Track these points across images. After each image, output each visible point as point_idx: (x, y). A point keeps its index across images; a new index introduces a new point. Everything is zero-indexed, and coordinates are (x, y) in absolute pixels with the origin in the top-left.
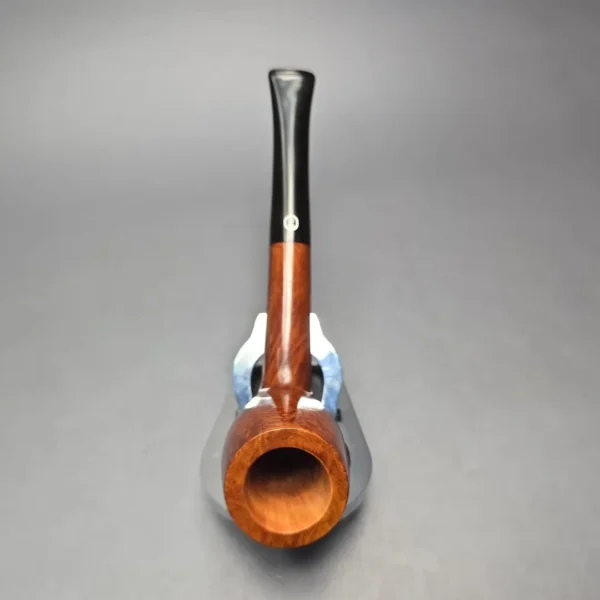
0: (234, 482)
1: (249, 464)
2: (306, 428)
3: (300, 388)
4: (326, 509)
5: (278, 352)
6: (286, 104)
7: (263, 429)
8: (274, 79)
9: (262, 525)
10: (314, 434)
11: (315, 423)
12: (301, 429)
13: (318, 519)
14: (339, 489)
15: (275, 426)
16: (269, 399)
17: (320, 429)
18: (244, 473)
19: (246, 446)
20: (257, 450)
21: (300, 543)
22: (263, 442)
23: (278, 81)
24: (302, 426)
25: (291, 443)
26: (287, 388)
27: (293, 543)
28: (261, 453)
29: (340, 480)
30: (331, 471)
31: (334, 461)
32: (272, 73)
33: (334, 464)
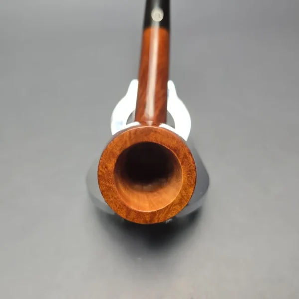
0: (106, 168)
1: (118, 153)
4: (178, 193)
9: (127, 204)
13: (172, 201)
14: (188, 178)
18: (114, 161)
20: (125, 143)
21: (156, 221)
22: (130, 137)
26: (151, 120)
27: (151, 221)
28: (128, 145)
29: (190, 171)
30: (183, 163)
31: (185, 154)
33: (186, 157)
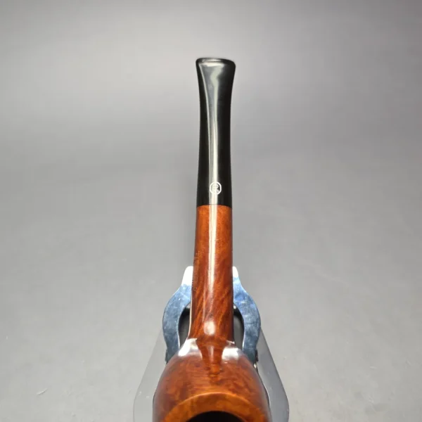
2: (234, 391)
3: (223, 338)
5: (204, 304)
6: (210, 87)
7: (193, 393)
8: (200, 65)
10: (242, 398)
11: (241, 384)
12: (229, 394)
15: (203, 390)
16: (196, 348)
17: (246, 390)
19: (175, 409)
20: (187, 414)
22: (192, 408)
23: (204, 67)
24: (230, 390)
25: (219, 407)
26: (212, 338)
32: (199, 61)
